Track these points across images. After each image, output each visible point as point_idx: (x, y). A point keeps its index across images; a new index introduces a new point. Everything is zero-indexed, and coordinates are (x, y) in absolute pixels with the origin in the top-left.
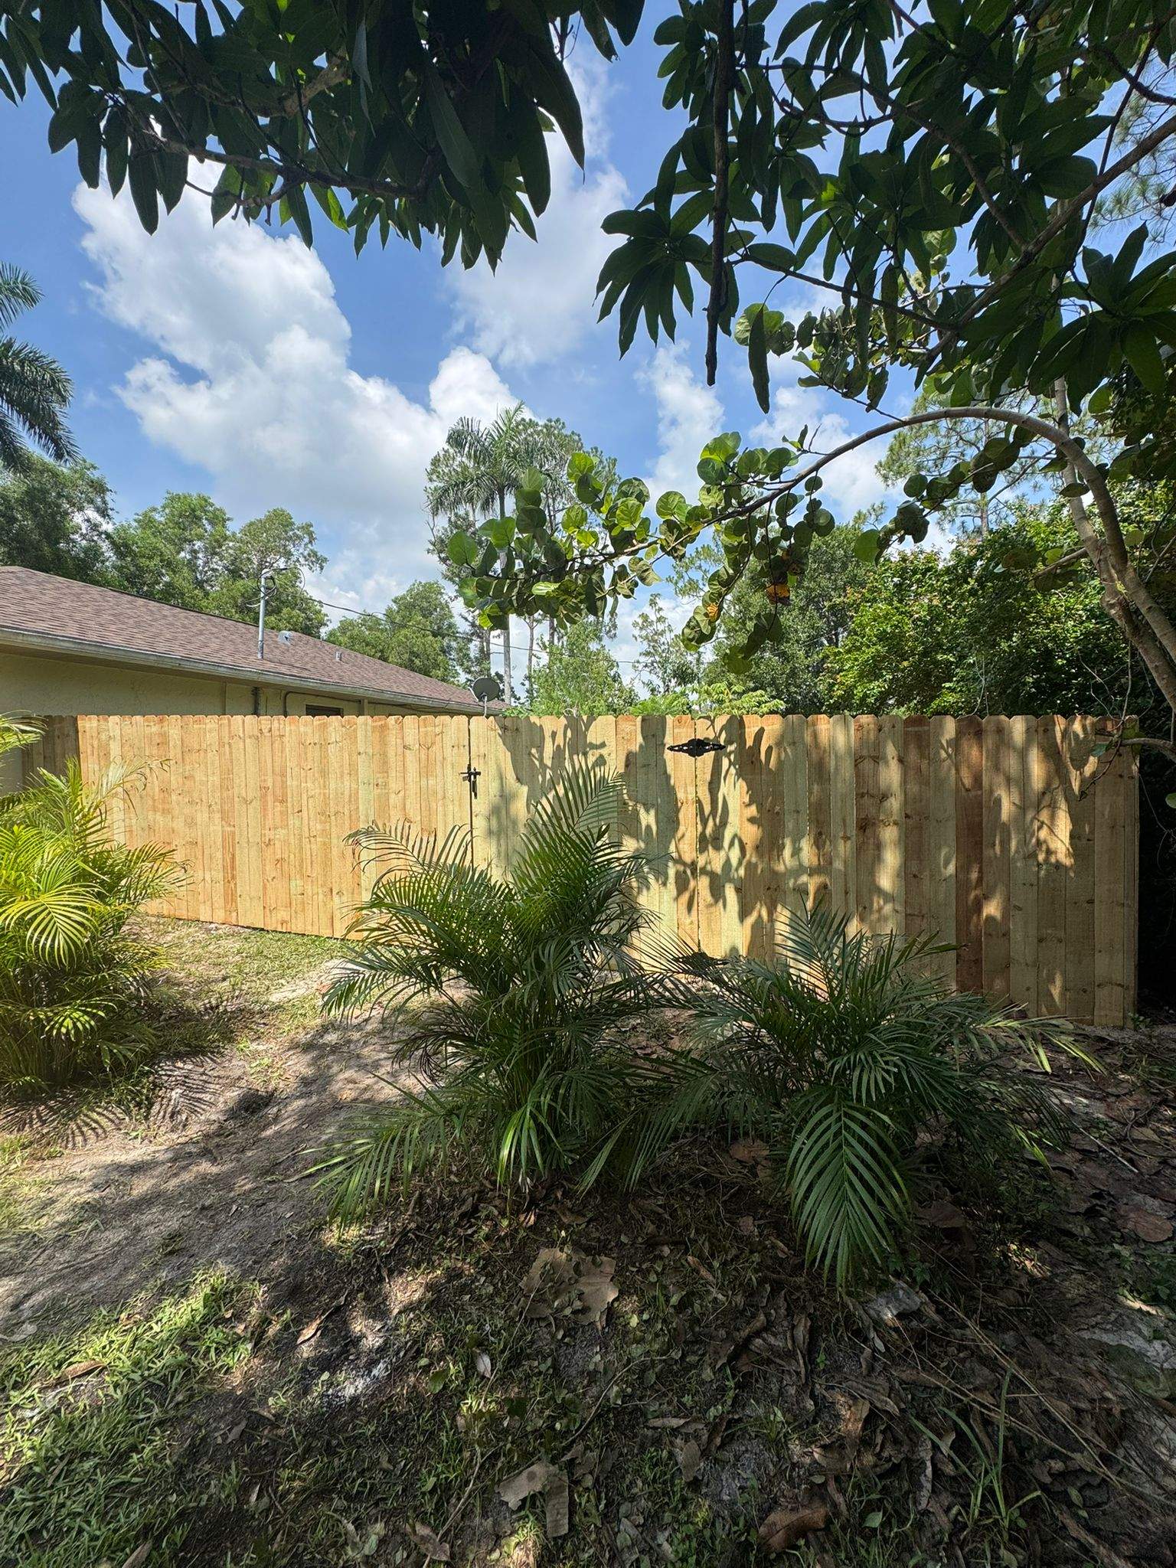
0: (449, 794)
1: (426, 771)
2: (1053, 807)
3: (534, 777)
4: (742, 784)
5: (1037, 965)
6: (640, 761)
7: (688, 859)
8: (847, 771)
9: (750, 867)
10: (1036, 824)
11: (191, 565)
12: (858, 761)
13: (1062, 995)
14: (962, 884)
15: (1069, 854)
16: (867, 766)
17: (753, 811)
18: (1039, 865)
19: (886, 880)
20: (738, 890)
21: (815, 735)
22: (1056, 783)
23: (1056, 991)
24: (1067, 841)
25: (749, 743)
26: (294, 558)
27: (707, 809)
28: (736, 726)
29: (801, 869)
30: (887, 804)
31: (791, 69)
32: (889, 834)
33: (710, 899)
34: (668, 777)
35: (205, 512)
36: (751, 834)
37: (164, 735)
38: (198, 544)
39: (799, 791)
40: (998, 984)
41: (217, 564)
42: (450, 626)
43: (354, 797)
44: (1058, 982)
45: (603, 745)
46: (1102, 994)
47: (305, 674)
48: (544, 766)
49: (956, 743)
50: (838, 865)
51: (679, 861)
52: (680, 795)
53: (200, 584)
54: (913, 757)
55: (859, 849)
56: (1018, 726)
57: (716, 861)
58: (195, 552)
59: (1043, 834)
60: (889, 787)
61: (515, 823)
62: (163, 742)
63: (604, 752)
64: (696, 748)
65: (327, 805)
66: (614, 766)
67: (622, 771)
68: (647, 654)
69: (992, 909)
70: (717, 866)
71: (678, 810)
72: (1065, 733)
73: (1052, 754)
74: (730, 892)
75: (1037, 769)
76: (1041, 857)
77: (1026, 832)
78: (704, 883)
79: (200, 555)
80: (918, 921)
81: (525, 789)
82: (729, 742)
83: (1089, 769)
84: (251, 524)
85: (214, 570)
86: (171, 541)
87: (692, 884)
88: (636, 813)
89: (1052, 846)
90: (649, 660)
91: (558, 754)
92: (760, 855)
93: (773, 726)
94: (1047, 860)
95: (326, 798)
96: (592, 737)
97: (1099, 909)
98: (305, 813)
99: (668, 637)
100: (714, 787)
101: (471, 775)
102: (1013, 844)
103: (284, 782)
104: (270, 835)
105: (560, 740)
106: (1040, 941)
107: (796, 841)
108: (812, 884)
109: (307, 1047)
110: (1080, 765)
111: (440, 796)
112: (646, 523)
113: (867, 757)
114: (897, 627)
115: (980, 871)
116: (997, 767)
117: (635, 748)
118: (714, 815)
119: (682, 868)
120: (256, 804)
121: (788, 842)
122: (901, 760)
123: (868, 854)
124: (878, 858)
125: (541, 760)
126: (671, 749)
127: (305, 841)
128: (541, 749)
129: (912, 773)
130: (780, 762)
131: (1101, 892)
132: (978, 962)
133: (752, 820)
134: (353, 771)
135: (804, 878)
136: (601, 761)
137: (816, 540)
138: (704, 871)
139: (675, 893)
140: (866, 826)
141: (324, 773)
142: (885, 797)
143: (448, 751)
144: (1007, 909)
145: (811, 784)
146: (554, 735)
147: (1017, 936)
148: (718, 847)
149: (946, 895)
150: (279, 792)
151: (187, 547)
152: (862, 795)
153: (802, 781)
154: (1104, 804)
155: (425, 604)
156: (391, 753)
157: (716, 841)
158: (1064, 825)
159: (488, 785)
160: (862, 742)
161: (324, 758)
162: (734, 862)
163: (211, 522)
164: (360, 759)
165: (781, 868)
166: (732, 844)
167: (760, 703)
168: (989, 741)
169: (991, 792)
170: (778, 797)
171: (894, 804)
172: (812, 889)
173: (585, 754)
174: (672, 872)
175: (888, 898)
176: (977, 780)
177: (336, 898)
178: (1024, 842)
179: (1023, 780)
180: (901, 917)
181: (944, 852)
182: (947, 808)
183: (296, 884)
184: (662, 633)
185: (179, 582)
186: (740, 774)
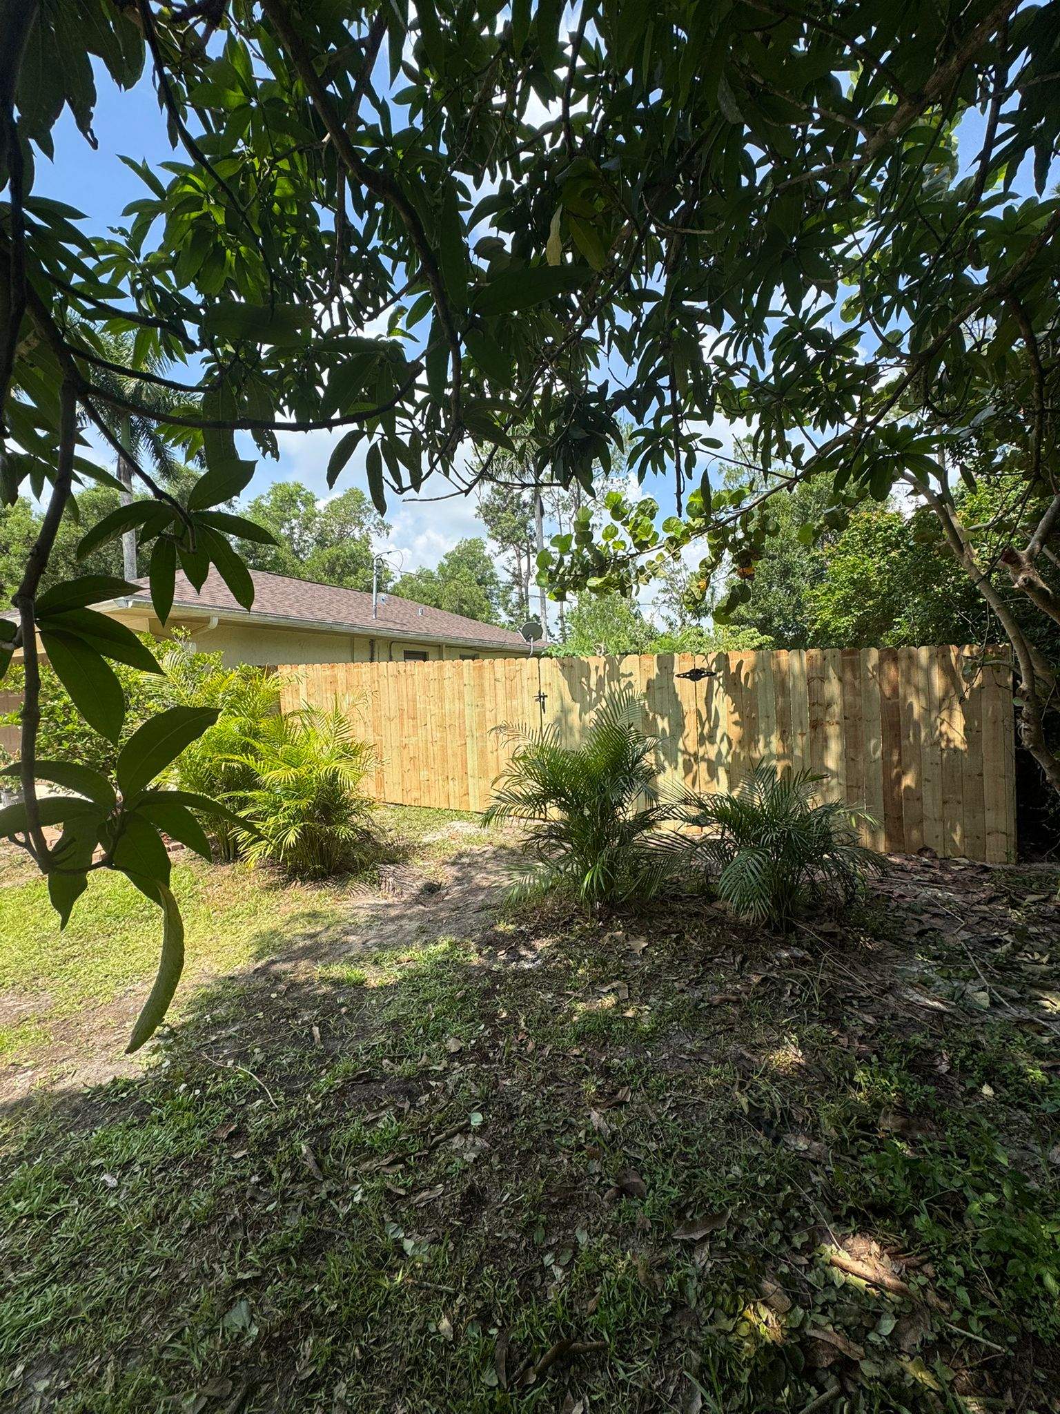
0: (526, 711)
1: (510, 695)
2: (950, 709)
3: (584, 697)
4: (728, 699)
5: (942, 819)
6: (657, 685)
7: (691, 751)
8: (802, 686)
9: (736, 756)
10: (939, 721)
11: (290, 538)
12: (810, 680)
13: (962, 841)
14: (887, 765)
15: (963, 742)
16: (816, 683)
17: (736, 716)
18: (942, 750)
19: (831, 762)
20: (727, 772)
21: (778, 664)
22: (952, 692)
23: (957, 838)
24: (962, 733)
25: (733, 670)
26: (366, 527)
27: (704, 717)
28: (723, 659)
29: (771, 756)
30: (831, 710)
31: (717, 360)
32: (833, 730)
33: (707, 778)
34: (677, 695)
35: (300, 496)
36: (735, 732)
37: (335, 676)
38: (294, 522)
39: (768, 702)
40: (915, 834)
41: (308, 537)
42: (492, 575)
43: (461, 715)
44: (959, 831)
45: (631, 674)
46: (991, 840)
47: (405, 628)
48: (590, 690)
49: (879, 667)
50: (797, 752)
51: (685, 752)
52: (685, 708)
53: (296, 553)
54: (848, 676)
55: (813, 741)
56: (923, 653)
57: (711, 751)
58: (292, 528)
59: (944, 728)
60: (832, 698)
61: (571, 729)
62: (333, 681)
63: (631, 679)
64: (695, 675)
65: (443, 720)
66: (639, 688)
67: (644, 691)
68: (666, 591)
69: (908, 781)
70: (712, 755)
71: (684, 718)
72: (957, 657)
73: (948, 671)
74: (721, 772)
75: (938, 682)
76: (943, 744)
77: (932, 727)
78: (703, 766)
79: (296, 530)
80: (855, 790)
81: (578, 705)
82: (718, 670)
83: (976, 683)
84: (333, 502)
85: (305, 541)
86: (274, 521)
87: (695, 767)
88: (655, 719)
89: (951, 736)
90: (667, 596)
91: (600, 682)
92: (742, 748)
93: (749, 658)
94: (947, 746)
95: (443, 715)
96: (623, 669)
97: (987, 782)
98: (429, 726)
99: (684, 575)
100: (708, 701)
101: (541, 697)
102: (923, 734)
103: (415, 706)
104: (406, 741)
105: (601, 672)
106: (945, 802)
107: (767, 736)
108: (780, 766)
109: (454, 864)
110: (969, 679)
111: (520, 711)
112: (656, 535)
113: (816, 678)
114: (862, 574)
115: (900, 755)
116: (908, 682)
117: (653, 676)
118: (709, 722)
119: (687, 757)
120: (397, 721)
121: (761, 737)
122: (840, 680)
123: (818, 743)
124: (826, 747)
125: (589, 685)
126: (678, 676)
127: (429, 745)
128: (588, 678)
129: (848, 688)
130: (754, 684)
131: (987, 767)
132: (900, 818)
133: (736, 723)
134: (461, 697)
135: (774, 762)
136: (630, 685)
137: (768, 540)
138: (703, 759)
139: (683, 774)
140: (816, 726)
141: (442, 699)
142: (829, 705)
143: (525, 683)
144: (919, 780)
145: (777, 698)
146: (597, 668)
147: (928, 799)
148: (712, 742)
149: (877, 770)
150: (411, 712)
151: (287, 525)
152: (813, 704)
153: (771, 695)
154: (988, 708)
155: (471, 558)
156: (486, 684)
157: (711, 738)
158: (959, 721)
159: (553, 705)
160: (812, 667)
161: (441, 687)
162: (724, 752)
163: (305, 505)
164: (467, 689)
165: (756, 755)
166: (722, 740)
167: (752, 639)
168: (903, 664)
169: (905, 699)
170: (754, 707)
171: (836, 709)
172: (779, 770)
173: (619, 681)
174: (680, 760)
175: (835, 775)
176: (895, 690)
177: (451, 783)
178: (930, 734)
179: (928, 691)
180: (843, 788)
181: (873, 742)
182: (875, 712)
183: (424, 774)
184: (679, 571)
185: (283, 554)
186: (726, 692)
